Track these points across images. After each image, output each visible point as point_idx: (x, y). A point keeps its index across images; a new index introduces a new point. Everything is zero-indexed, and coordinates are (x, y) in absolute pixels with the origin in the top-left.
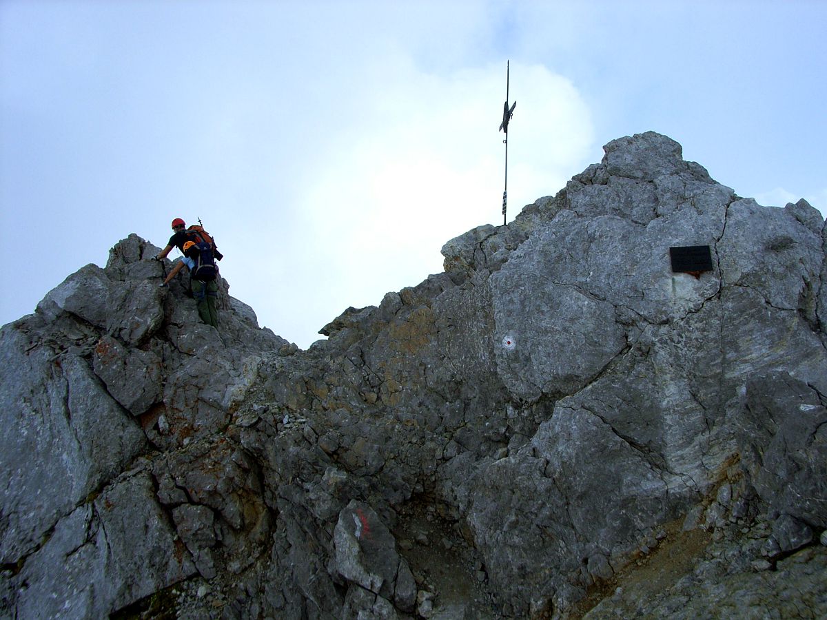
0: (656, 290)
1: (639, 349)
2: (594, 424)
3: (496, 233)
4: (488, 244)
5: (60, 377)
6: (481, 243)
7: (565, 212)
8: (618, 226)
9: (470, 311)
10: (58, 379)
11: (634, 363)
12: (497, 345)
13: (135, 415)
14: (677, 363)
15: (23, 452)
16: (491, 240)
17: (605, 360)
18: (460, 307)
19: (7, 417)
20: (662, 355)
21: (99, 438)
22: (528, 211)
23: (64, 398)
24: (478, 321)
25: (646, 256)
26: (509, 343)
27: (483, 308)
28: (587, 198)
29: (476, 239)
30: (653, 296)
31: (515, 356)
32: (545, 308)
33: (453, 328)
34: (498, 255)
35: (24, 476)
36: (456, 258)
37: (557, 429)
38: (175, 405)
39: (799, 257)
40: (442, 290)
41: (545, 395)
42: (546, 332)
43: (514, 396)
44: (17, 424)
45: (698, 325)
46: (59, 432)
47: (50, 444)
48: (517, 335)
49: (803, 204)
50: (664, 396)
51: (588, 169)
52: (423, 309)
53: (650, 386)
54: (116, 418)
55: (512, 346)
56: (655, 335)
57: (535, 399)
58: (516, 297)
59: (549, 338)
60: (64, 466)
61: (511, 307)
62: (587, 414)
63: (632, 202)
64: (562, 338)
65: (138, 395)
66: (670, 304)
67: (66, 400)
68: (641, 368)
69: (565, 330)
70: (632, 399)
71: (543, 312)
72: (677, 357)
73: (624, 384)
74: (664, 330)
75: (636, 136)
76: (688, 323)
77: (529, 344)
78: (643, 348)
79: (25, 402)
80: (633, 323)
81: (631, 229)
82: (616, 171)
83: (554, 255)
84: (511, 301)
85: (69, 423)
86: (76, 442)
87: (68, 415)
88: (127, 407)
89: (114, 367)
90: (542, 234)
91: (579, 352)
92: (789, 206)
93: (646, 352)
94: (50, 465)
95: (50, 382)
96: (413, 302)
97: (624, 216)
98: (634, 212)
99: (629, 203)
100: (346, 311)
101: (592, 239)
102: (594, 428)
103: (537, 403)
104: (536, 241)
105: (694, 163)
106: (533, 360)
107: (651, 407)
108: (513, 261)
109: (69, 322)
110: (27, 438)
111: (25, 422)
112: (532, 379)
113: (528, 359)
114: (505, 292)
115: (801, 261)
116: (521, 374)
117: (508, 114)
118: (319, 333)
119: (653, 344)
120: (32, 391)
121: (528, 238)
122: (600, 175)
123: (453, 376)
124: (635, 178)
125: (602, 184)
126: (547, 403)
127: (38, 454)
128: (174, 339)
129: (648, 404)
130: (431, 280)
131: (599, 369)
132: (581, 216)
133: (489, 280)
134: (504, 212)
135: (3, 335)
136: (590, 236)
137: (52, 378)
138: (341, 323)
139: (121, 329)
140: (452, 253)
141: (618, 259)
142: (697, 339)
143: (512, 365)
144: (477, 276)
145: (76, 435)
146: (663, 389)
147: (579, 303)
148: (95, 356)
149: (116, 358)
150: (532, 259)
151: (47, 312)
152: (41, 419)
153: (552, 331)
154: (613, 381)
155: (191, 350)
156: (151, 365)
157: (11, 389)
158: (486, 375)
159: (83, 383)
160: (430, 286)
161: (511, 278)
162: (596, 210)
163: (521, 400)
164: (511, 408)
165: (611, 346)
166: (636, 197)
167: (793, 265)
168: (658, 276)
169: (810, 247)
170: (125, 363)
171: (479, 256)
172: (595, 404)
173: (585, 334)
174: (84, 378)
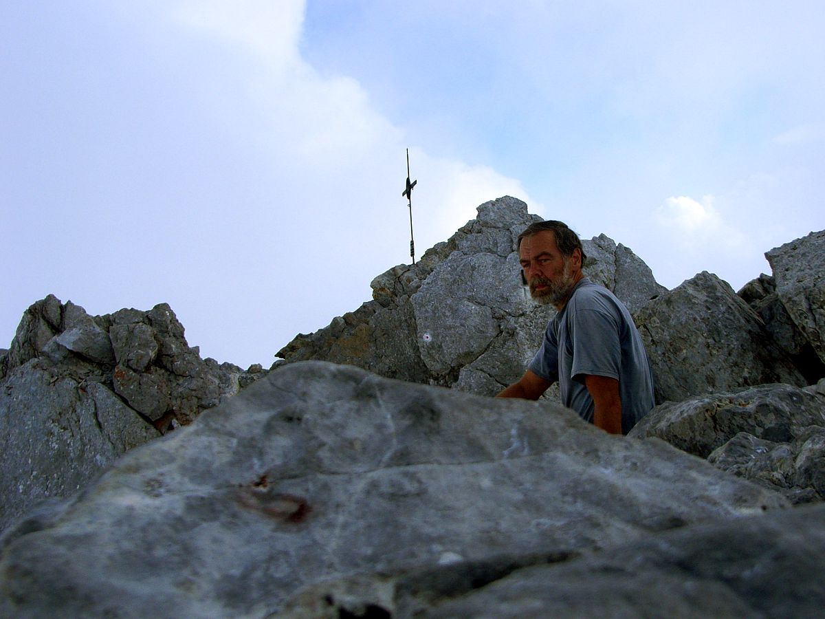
0: (515, 296)
1: (508, 333)
2: (484, 378)
3: (409, 270)
4: (404, 278)
5: (87, 398)
6: (399, 277)
7: (455, 252)
8: (488, 259)
9: (397, 324)
10: (86, 400)
11: (505, 341)
12: (419, 340)
13: (153, 420)
14: (531, 338)
15: (57, 460)
16: (406, 275)
17: (488, 341)
18: (390, 321)
19: (37, 437)
20: (522, 334)
21: (129, 438)
22: (429, 253)
23: (94, 413)
24: (404, 329)
25: (508, 276)
26: (427, 337)
27: (406, 320)
28: (469, 243)
29: (395, 275)
30: (513, 300)
31: (432, 346)
32: (448, 314)
33: (386, 336)
34: (413, 284)
35: (60, 479)
36: (382, 289)
37: (463, 384)
38: (183, 411)
39: (600, 269)
40: (375, 312)
41: (453, 368)
42: (450, 328)
43: (434, 373)
44: (48, 441)
45: (541, 315)
46: (90, 440)
47: (83, 451)
48: (432, 332)
49: (602, 237)
50: (525, 359)
51: (468, 224)
52: (363, 326)
53: (516, 353)
54: (140, 423)
55: (430, 339)
56: (516, 323)
57: (447, 371)
58: (429, 308)
59: (452, 331)
60: (99, 464)
61: (427, 315)
62: (480, 373)
63: (497, 243)
64: (461, 330)
65: (155, 406)
66: (524, 304)
67: (96, 415)
68: (509, 344)
69: (462, 325)
70: (507, 362)
71: (447, 316)
72: (531, 335)
73: (500, 354)
74: (521, 319)
75: (498, 200)
76: (535, 314)
77: (440, 337)
78: (510, 332)
79: (53, 422)
80: (503, 317)
81: (498, 260)
82: (486, 224)
83: (451, 280)
84: (426, 311)
85: (101, 431)
86: (110, 444)
87: (99, 425)
88: (147, 415)
89: (132, 387)
90: (442, 268)
91: (471, 337)
92: (594, 239)
93: (512, 334)
94: (85, 466)
95: (78, 403)
96: (354, 323)
97: (493, 252)
98: (499, 250)
99: (496, 244)
100: (297, 337)
101: (473, 268)
102: (485, 380)
103: (449, 374)
104: (438, 273)
105: (535, 215)
106: (443, 347)
107: (518, 365)
108: (425, 286)
109: (75, 361)
110: (59, 450)
111: (55, 438)
112: (444, 360)
113: (440, 347)
114: (422, 305)
115: (602, 271)
116: (436, 357)
117: (410, 186)
118: (276, 356)
119: (516, 328)
120: (60, 414)
121: (432, 271)
122: (477, 227)
123: (389, 368)
124: (499, 228)
125: (478, 233)
126: (455, 374)
127: (72, 461)
128: (169, 365)
129: (516, 364)
130: (365, 306)
131: (484, 346)
132: (466, 254)
133: (411, 299)
134: (412, 255)
135: (22, 374)
136: (472, 267)
137: (80, 400)
138: (293, 347)
139: (129, 361)
140: (377, 286)
141: (490, 280)
142: (541, 323)
143: (430, 352)
144: (400, 300)
145: (109, 438)
146: (524, 355)
147: (470, 308)
148: (115, 381)
149: (132, 380)
150: (437, 284)
151: (53, 355)
152: (70, 434)
153: (455, 327)
154: (494, 353)
155: (184, 372)
156: (160, 384)
157: (39, 414)
158: (413, 364)
159: (109, 401)
160: (365, 310)
161: (425, 297)
162: (476, 250)
163: (438, 374)
164: (432, 380)
165: (491, 332)
166: (500, 240)
167: (597, 274)
168: (516, 287)
169: (607, 263)
170: (140, 384)
171: (399, 287)
172: (483, 367)
173: (474, 327)
174: (108, 397)
